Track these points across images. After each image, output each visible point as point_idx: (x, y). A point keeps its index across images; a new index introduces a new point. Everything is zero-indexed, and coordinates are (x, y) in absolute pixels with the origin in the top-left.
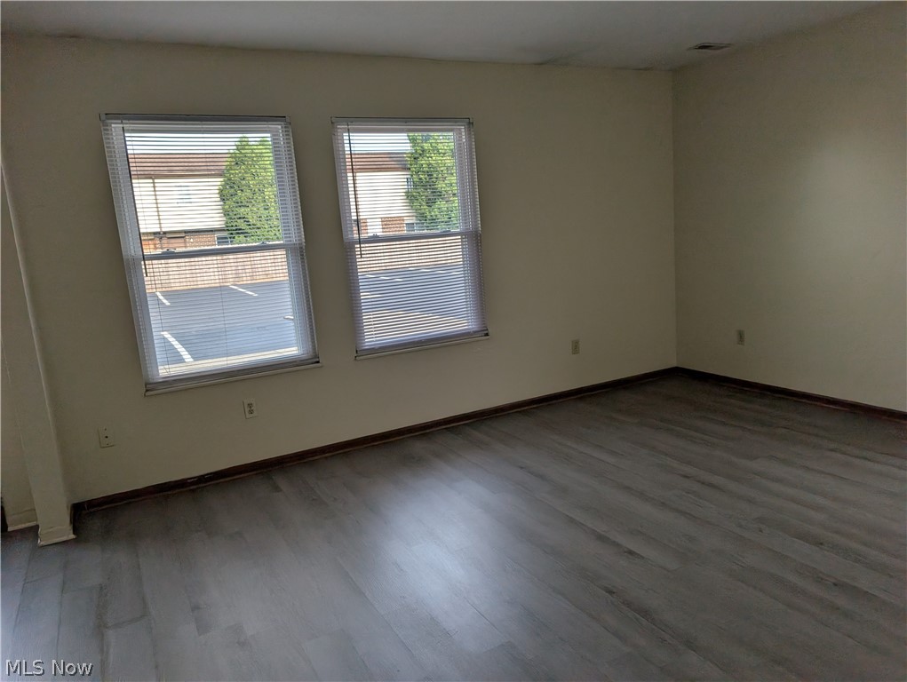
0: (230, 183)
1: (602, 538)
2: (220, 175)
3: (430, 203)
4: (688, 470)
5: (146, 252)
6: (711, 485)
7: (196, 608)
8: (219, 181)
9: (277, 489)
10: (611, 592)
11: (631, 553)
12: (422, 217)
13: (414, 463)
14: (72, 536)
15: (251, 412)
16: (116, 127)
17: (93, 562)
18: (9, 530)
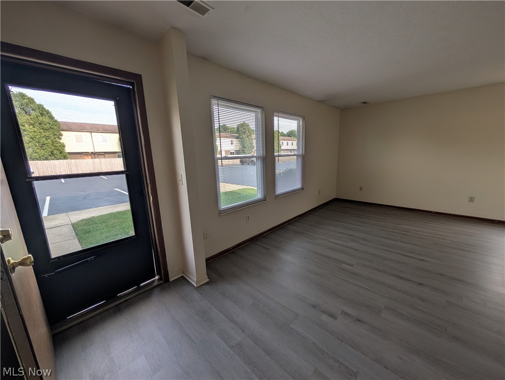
14: (208, 280)
15: (249, 220)
18: (171, 280)
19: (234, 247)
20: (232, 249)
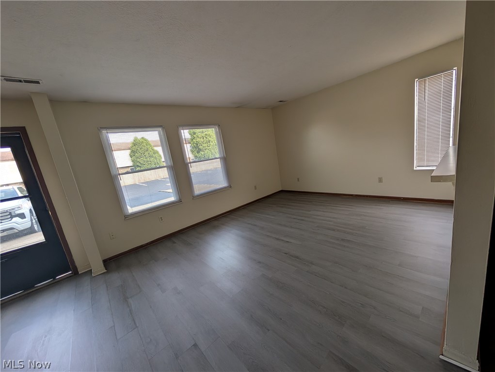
0: (133, 152)
1: (278, 239)
2: (129, 149)
3: (198, 152)
4: (295, 217)
5: (120, 172)
6: (301, 220)
7: (159, 285)
8: (129, 151)
9: (174, 243)
10: (286, 254)
11: (288, 242)
12: (196, 157)
13: (216, 228)
14: (106, 271)
15: (162, 220)
16: (104, 132)
17: (116, 278)
18: (79, 273)
19: (148, 244)
20: (145, 246)
